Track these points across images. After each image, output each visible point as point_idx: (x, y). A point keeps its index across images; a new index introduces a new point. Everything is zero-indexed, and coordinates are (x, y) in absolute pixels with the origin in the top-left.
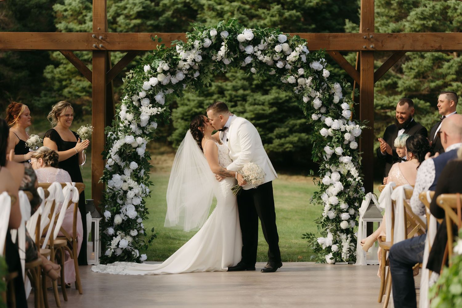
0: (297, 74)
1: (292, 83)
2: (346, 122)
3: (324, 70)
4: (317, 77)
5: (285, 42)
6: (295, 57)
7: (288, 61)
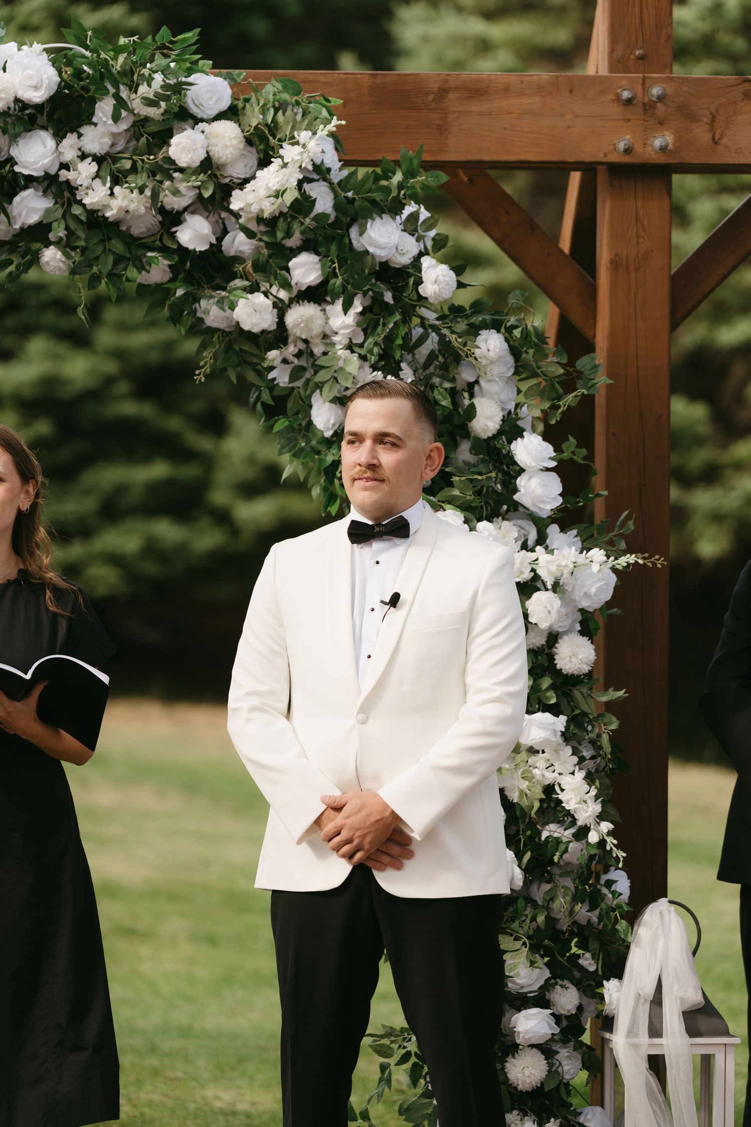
0: (286, 285)
1: (256, 330)
2: (533, 536)
3: (426, 261)
4: (388, 297)
5: (220, 116)
6: (278, 194)
7: (236, 215)
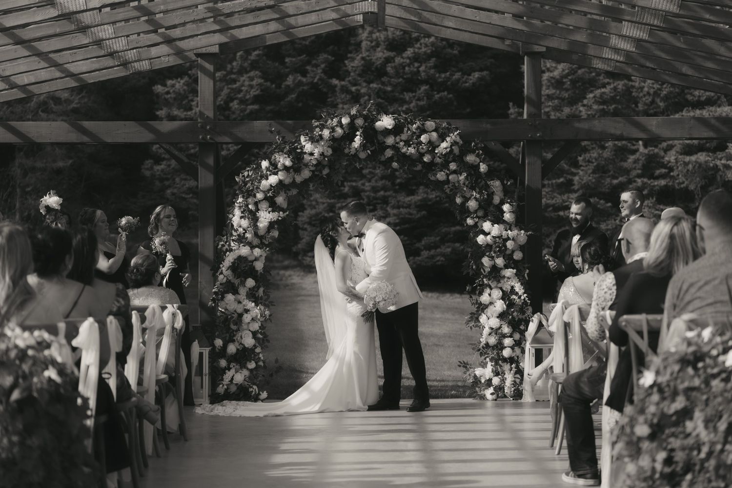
0: (448, 170)
1: (442, 180)
2: (508, 227)
3: (481, 164)
4: (473, 172)
5: (433, 131)
6: (446, 148)
7: (437, 153)
